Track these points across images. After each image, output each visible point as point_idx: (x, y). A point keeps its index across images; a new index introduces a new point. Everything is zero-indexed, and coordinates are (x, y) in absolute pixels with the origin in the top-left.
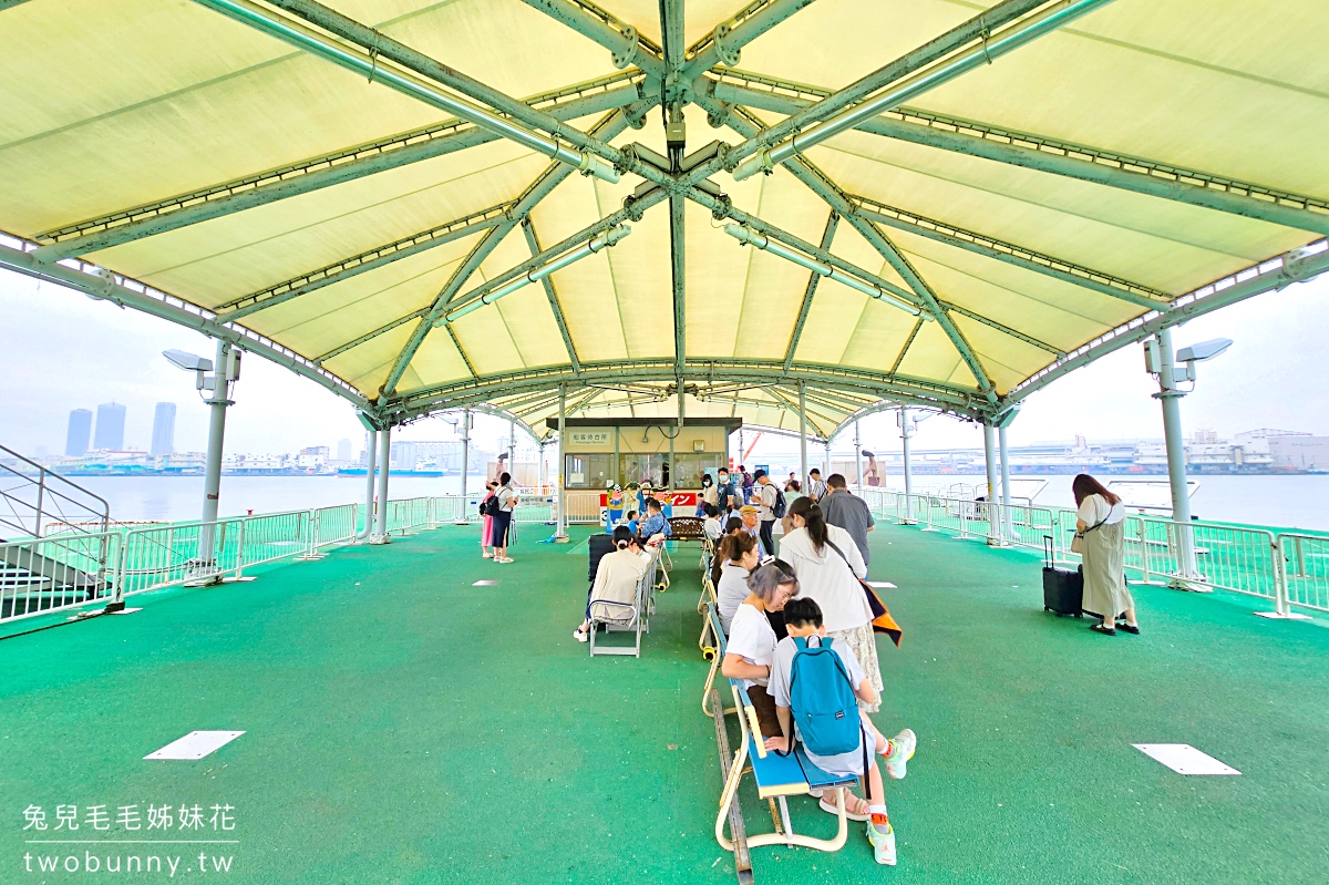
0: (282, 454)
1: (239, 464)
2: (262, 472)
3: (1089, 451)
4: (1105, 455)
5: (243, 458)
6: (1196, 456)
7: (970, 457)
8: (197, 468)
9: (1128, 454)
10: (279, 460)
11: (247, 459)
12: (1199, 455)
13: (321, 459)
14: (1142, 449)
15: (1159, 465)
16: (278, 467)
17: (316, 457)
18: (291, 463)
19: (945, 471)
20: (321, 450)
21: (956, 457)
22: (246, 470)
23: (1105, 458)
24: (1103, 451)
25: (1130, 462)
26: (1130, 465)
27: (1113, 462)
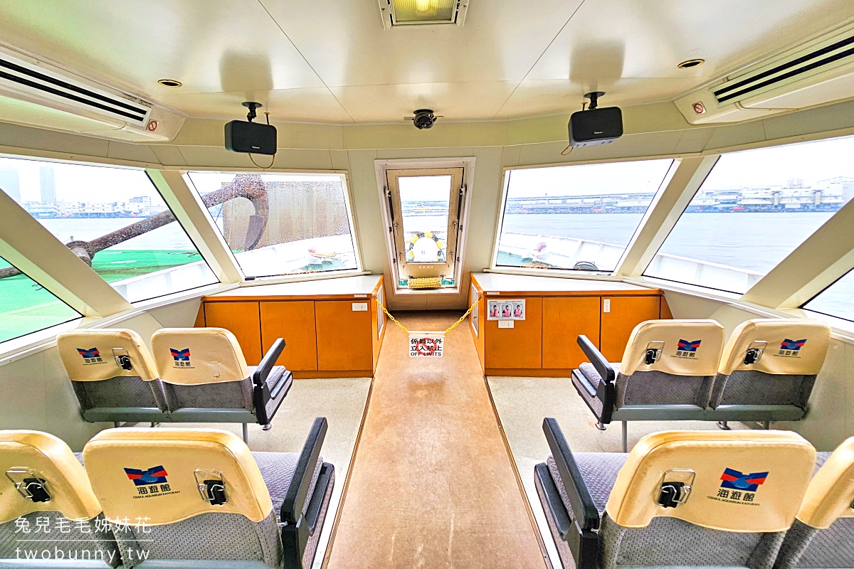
0: (113, 202)
1: (81, 209)
2: (99, 215)
3: (704, 195)
4: (716, 198)
5: (84, 205)
6: (785, 198)
7: (615, 200)
8: (51, 212)
9: (733, 197)
10: (110, 206)
11: (87, 206)
12: (788, 197)
13: (142, 206)
14: (746, 194)
15: (756, 205)
16: (110, 211)
17: (140, 204)
18: (119, 209)
19: (597, 210)
20: (144, 199)
21: (605, 200)
22: (87, 214)
23: (716, 200)
24: (715, 195)
25: (734, 203)
26: (735, 205)
27: (721, 203)
